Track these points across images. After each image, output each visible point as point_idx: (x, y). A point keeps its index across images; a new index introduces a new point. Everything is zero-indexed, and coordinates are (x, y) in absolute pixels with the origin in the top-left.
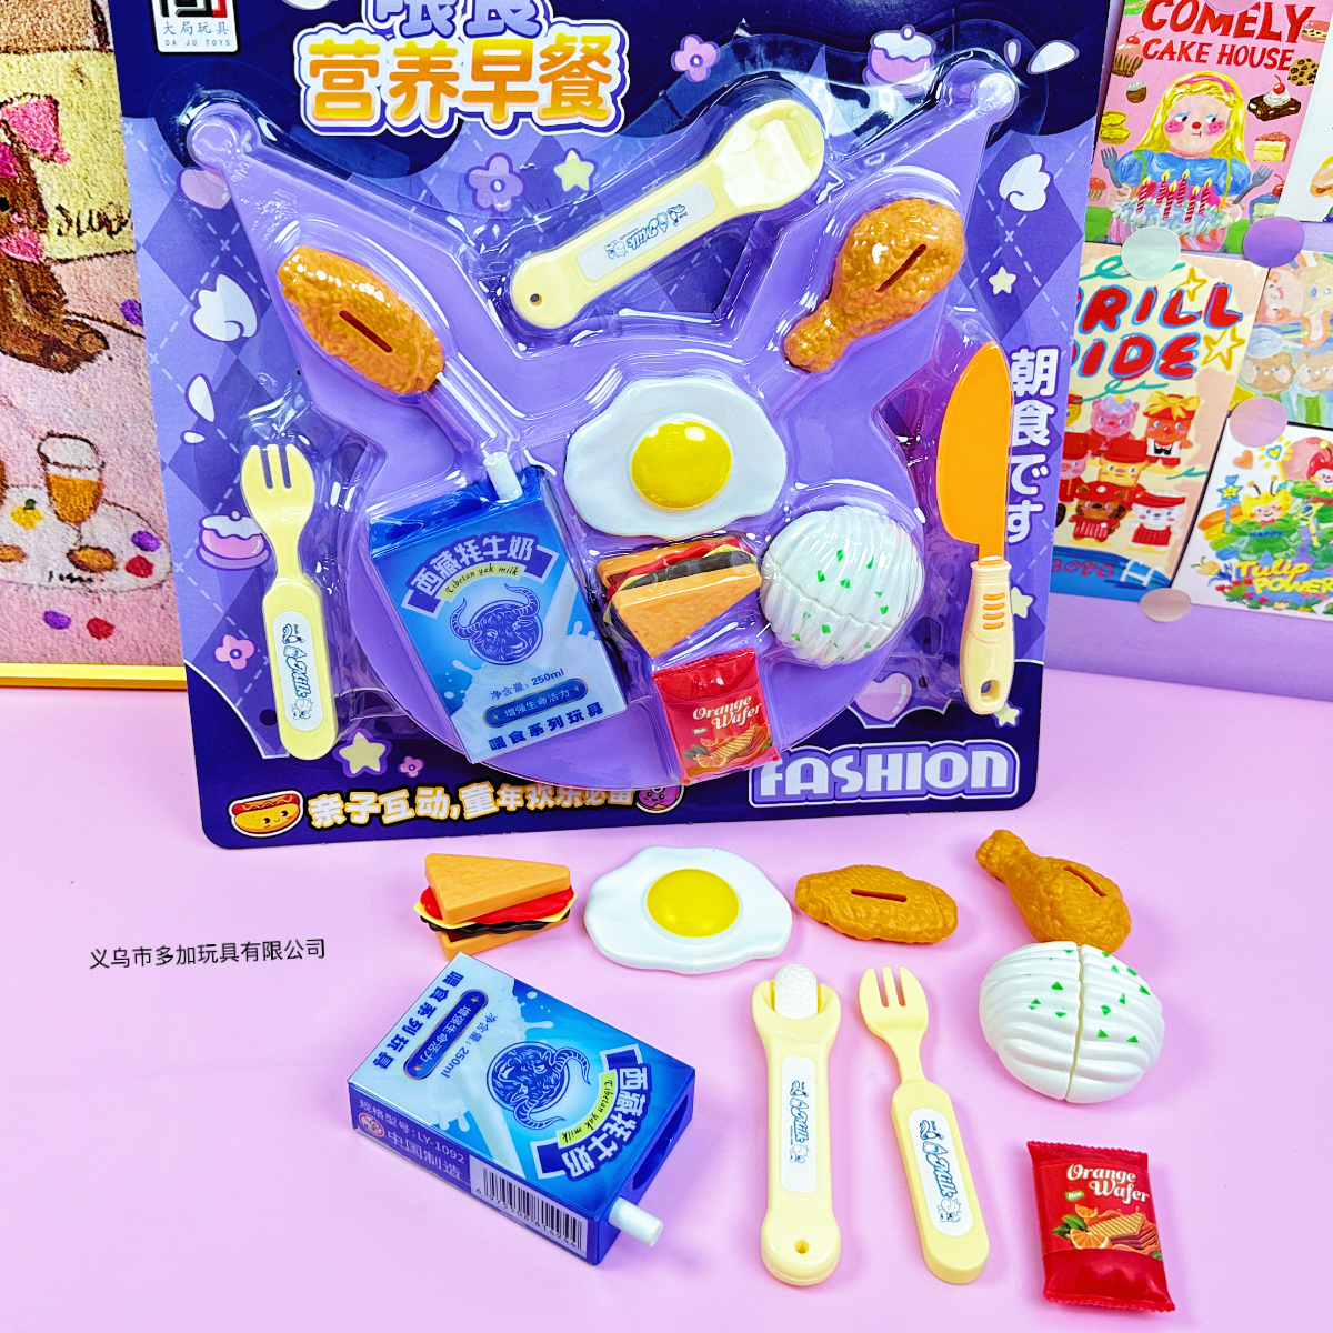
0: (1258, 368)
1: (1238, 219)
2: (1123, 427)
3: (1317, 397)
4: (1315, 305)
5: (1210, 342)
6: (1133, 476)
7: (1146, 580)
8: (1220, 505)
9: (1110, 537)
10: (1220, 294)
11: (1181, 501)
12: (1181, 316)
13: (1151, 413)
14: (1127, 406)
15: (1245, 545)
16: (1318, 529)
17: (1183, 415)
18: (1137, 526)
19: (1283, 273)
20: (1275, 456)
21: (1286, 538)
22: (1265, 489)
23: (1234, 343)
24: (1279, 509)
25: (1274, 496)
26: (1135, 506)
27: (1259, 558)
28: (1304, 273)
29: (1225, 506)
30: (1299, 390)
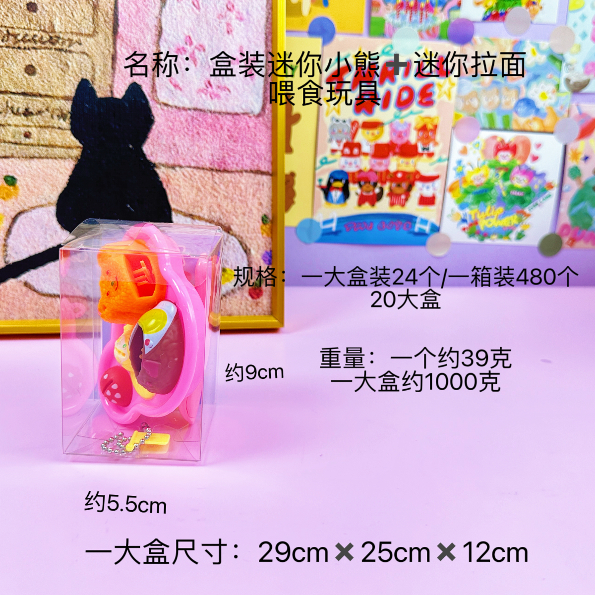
0: (462, 101)
1: (443, 21)
3: (492, 113)
5: (440, 86)
8: (456, 178)
13: (418, 128)
15: (471, 199)
16: (504, 186)
18: (419, 196)
20: (477, 147)
21: (489, 193)
22: (475, 166)
24: (483, 176)
25: (480, 170)
26: (416, 183)
29: (458, 178)
30: (483, 110)
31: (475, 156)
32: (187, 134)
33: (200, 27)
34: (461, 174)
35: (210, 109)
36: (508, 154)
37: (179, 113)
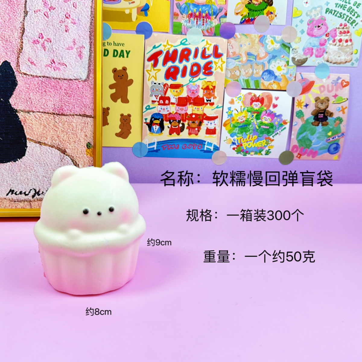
0: (230, 72)
1: (217, 24)
2: (196, 94)
3: (248, 79)
4: (242, 50)
5: (216, 63)
6: (202, 110)
7: (212, 148)
8: (228, 118)
9: (199, 133)
10: (216, 48)
11: (216, 117)
12: (207, 56)
13: (203, 88)
14: (196, 86)
15: (237, 131)
16: (257, 122)
17: (212, 88)
18: (206, 128)
19: (232, 40)
20: (240, 99)
21: (248, 127)
22: (239, 111)
23: (222, 63)
24: (245, 117)
25: (242, 113)
26: (204, 121)
27: (242, 135)
28: (237, 40)
29: (229, 118)
30: (243, 77)
31: (238, 105)
32: (38, 91)
33: (48, 28)
34: (230, 115)
35: (53, 76)
36: (259, 104)
37: (34, 79)
